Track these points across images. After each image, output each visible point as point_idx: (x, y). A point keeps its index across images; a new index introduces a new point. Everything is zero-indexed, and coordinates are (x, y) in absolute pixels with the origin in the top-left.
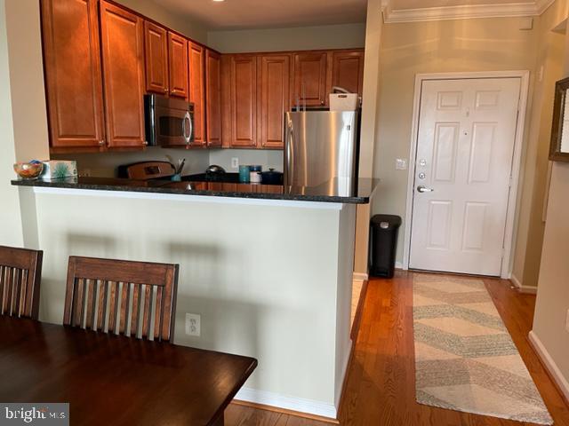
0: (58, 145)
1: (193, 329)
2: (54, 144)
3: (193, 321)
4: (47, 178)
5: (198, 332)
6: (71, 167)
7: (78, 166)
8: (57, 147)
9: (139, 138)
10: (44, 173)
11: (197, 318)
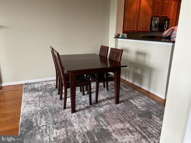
0: (125, 30)
1: (139, 72)
2: (124, 30)
3: (139, 70)
4: (120, 37)
5: (140, 73)
6: (125, 35)
7: (127, 35)
8: (125, 31)
9: (148, 29)
10: (120, 36)
11: (140, 69)
